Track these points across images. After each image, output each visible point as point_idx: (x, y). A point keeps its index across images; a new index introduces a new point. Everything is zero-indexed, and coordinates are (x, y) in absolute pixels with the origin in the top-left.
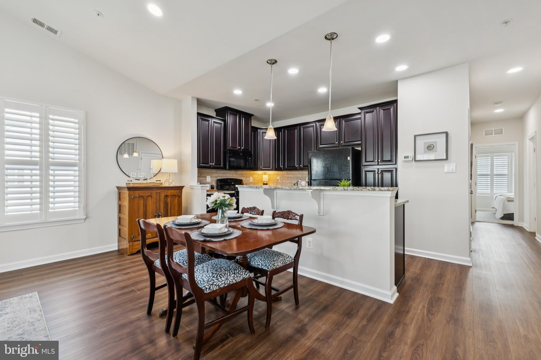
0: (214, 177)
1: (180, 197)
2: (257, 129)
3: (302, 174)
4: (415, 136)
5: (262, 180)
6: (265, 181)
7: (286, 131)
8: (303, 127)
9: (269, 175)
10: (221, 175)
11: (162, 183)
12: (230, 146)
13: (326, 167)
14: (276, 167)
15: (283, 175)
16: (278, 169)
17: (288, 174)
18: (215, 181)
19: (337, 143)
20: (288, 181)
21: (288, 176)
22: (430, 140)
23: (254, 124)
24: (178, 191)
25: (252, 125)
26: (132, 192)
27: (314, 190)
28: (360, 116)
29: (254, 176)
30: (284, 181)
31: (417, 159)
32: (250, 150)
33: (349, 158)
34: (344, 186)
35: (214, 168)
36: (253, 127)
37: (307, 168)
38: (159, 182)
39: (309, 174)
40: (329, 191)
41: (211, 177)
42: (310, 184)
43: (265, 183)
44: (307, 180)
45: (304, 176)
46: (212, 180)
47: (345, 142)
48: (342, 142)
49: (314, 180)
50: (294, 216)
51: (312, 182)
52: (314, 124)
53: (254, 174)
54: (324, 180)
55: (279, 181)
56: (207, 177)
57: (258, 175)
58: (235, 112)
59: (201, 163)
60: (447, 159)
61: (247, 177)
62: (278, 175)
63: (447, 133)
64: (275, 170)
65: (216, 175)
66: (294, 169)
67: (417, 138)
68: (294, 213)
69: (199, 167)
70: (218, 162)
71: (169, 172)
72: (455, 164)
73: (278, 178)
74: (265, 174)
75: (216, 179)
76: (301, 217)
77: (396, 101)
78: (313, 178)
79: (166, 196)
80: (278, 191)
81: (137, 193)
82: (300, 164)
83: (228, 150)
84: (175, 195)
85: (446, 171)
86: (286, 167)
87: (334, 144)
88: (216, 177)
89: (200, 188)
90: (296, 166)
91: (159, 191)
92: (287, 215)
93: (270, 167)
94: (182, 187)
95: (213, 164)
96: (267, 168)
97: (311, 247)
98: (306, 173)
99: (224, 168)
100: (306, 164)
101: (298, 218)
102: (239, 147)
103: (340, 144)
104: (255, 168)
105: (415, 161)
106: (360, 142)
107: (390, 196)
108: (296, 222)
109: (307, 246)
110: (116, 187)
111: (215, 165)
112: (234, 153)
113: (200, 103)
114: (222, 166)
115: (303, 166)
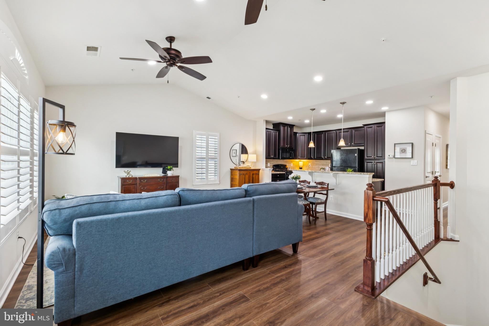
0: (272, 163)
1: (259, 174)
2: (297, 133)
3: (326, 162)
4: (395, 144)
5: (299, 165)
6: (300, 166)
7: (316, 135)
8: (327, 133)
9: (303, 162)
10: (275, 162)
11: (251, 168)
12: (282, 145)
13: (342, 159)
14: (309, 158)
15: (313, 162)
16: (310, 158)
17: (316, 162)
18: (272, 166)
19: (349, 144)
20: (316, 166)
21: (316, 163)
22: (403, 146)
23: (295, 130)
24: (258, 172)
25: (294, 131)
26: (240, 172)
27: (334, 173)
28: (364, 129)
29: (293, 163)
30: (314, 166)
31: (396, 157)
32: (292, 147)
33: (356, 155)
34: (349, 171)
35: (273, 158)
36: (294, 132)
37: (330, 159)
38: (249, 167)
39: (331, 162)
40: (341, 174)
41: (270, 164)
42: (332, 170)
43: (301, 167)
44: (330, 166)
45: (327, 163)
46: (270, 165)
47: (354, 144)
48: (353, 144)
49: (334, 167)
50: (325, 184)
51: (333, 168)
52: (335, 132)
53: (294, 161)
54: (341, 167)
55: (310, 166)
56: (268, 163)
57: (296, 162)
58: (284, 125)
59: (267, 156)
60: (412, 157)
61: (289, 164)
62: (309, 162)
63: (412, 144)
64: (308, 159)
65: (273, 162)
66: (321, 159)
67: (396, 145)
68: (325, 183)
69: (266, 158)
70: (275, 155)
71: (252, 161)
72: (416, 161)
73: (310, 164)
74: (300, 161)
75: (272, 165)
76: (328, 184)
77: (384, 123)
78: (333, 166)
79: (253, 174)
80: (315, 173)
81: (242, 172)
82: (325, 156)
83: (281, 148)
84: (256, 174)
85: (412, 164)
86: (316, 158)
87: (348, 144)
88: (273, 163)
89: (269, 170)
90: (322, 157)
91: (250, 171)
92: (321, 183)
93: (305, 157)
94: (260, 170)
95: (273, 156)
96: (303, 158)
97: (332, 200)
98: (329, 161)
99: (279, 158)
100: (329, 156)
101: (327, 185)
102: (287, 146)
103: (351, 145)
104: (295, 157)
105: (395, 158)
106: (363, 144)
107: (368, 176)
108: (326, 187)
109: (330, 200)
110: (230, 169)
111: (274, 157)
112: (284, 150)
113: (267, 122)
114: (277, 157)
115: (327, 157)
